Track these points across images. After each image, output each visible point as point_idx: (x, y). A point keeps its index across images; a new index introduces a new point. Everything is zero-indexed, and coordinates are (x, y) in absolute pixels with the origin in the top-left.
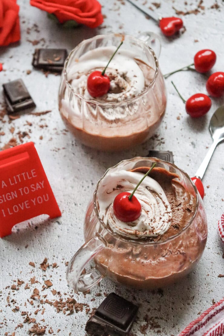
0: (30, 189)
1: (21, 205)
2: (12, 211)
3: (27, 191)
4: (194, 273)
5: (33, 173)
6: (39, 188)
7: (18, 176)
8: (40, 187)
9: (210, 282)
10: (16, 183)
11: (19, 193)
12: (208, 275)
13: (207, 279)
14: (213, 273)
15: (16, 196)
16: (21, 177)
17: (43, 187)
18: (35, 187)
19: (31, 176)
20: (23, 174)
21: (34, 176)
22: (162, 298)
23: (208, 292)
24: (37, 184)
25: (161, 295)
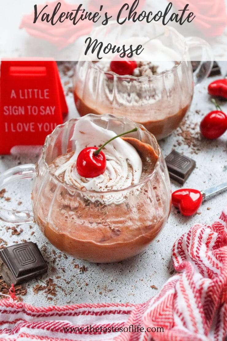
0: (39, 111)
1: (26, 125)
2: (15, 128)
3: (35, 112)
4: (130, 272)
5: (46, 94)
6: (48, 114)
7: (30, 90)
8: (49, 112)
9: (139, 287)
10: (26, 97)
11: (26, 110)
12: (142, 280)
13: (138, 282)
14: (149, 281)
15: (23, 113)
16: (33, 93)
17: (53, 113)
18: (45, 110)
19: (43, 95)
20: (36, 90)
21: (46, 97)
22: (80, 275)
23: (128, 294)
24: (48, 108)
25: (81, 272)
